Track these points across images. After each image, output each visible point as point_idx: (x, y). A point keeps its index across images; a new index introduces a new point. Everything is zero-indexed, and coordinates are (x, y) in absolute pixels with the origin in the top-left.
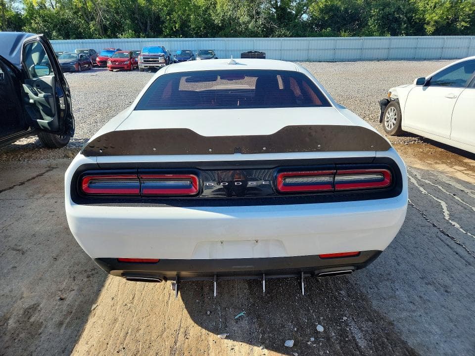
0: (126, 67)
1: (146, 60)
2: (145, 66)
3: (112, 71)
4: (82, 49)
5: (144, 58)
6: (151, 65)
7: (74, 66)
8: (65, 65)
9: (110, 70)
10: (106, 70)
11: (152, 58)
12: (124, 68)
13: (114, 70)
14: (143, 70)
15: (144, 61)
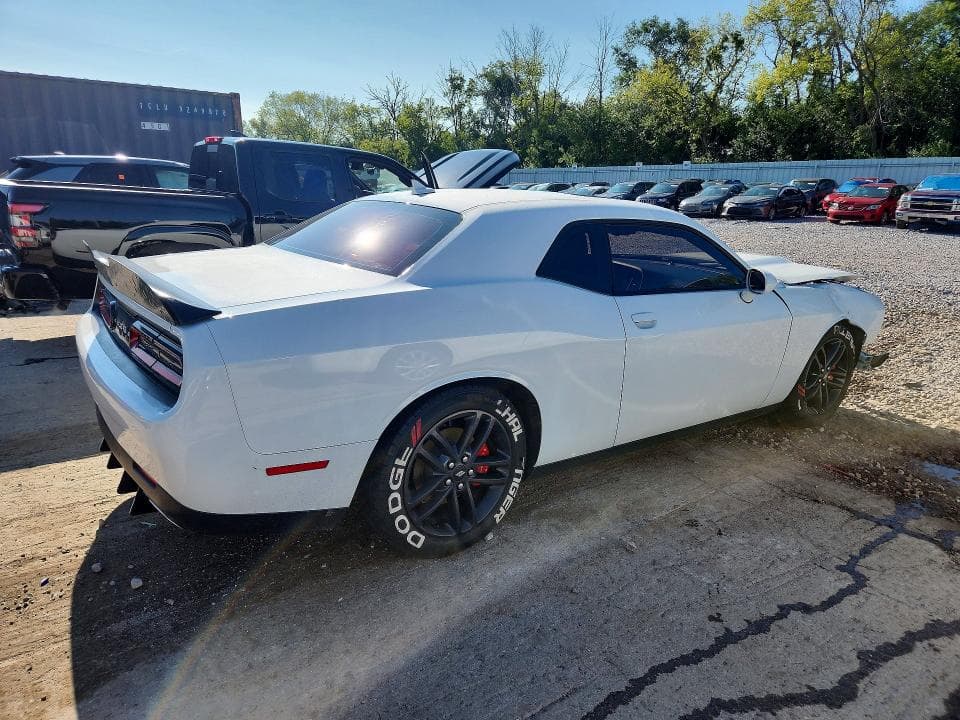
0: (867, 216)
1: (918, 204)
2: (910, 218)
3: (837, 223)
4: (804, 180)
5: (912, 199)
6: (928, 215)
7: (762, 209)
8: (747, 207)
9: (832, 221)
10: (825, 220)
11: (934, 201)
12: (863, 217)
13: (842, 222)
14: (903, 225)
15: (912, 206)
